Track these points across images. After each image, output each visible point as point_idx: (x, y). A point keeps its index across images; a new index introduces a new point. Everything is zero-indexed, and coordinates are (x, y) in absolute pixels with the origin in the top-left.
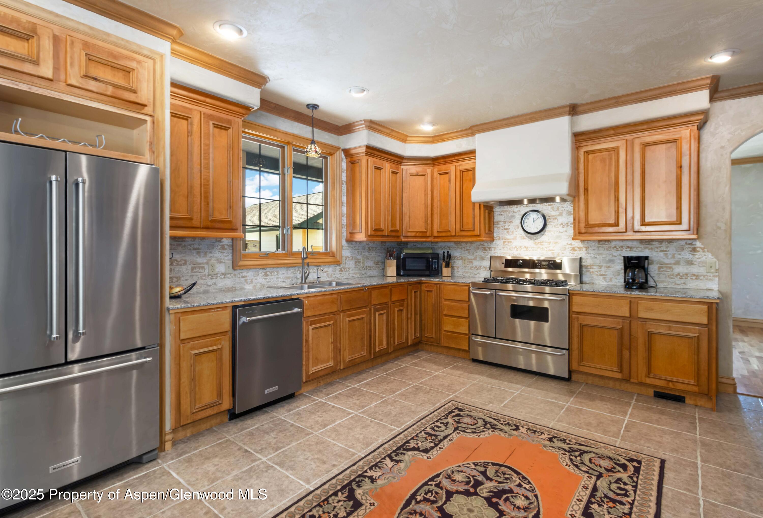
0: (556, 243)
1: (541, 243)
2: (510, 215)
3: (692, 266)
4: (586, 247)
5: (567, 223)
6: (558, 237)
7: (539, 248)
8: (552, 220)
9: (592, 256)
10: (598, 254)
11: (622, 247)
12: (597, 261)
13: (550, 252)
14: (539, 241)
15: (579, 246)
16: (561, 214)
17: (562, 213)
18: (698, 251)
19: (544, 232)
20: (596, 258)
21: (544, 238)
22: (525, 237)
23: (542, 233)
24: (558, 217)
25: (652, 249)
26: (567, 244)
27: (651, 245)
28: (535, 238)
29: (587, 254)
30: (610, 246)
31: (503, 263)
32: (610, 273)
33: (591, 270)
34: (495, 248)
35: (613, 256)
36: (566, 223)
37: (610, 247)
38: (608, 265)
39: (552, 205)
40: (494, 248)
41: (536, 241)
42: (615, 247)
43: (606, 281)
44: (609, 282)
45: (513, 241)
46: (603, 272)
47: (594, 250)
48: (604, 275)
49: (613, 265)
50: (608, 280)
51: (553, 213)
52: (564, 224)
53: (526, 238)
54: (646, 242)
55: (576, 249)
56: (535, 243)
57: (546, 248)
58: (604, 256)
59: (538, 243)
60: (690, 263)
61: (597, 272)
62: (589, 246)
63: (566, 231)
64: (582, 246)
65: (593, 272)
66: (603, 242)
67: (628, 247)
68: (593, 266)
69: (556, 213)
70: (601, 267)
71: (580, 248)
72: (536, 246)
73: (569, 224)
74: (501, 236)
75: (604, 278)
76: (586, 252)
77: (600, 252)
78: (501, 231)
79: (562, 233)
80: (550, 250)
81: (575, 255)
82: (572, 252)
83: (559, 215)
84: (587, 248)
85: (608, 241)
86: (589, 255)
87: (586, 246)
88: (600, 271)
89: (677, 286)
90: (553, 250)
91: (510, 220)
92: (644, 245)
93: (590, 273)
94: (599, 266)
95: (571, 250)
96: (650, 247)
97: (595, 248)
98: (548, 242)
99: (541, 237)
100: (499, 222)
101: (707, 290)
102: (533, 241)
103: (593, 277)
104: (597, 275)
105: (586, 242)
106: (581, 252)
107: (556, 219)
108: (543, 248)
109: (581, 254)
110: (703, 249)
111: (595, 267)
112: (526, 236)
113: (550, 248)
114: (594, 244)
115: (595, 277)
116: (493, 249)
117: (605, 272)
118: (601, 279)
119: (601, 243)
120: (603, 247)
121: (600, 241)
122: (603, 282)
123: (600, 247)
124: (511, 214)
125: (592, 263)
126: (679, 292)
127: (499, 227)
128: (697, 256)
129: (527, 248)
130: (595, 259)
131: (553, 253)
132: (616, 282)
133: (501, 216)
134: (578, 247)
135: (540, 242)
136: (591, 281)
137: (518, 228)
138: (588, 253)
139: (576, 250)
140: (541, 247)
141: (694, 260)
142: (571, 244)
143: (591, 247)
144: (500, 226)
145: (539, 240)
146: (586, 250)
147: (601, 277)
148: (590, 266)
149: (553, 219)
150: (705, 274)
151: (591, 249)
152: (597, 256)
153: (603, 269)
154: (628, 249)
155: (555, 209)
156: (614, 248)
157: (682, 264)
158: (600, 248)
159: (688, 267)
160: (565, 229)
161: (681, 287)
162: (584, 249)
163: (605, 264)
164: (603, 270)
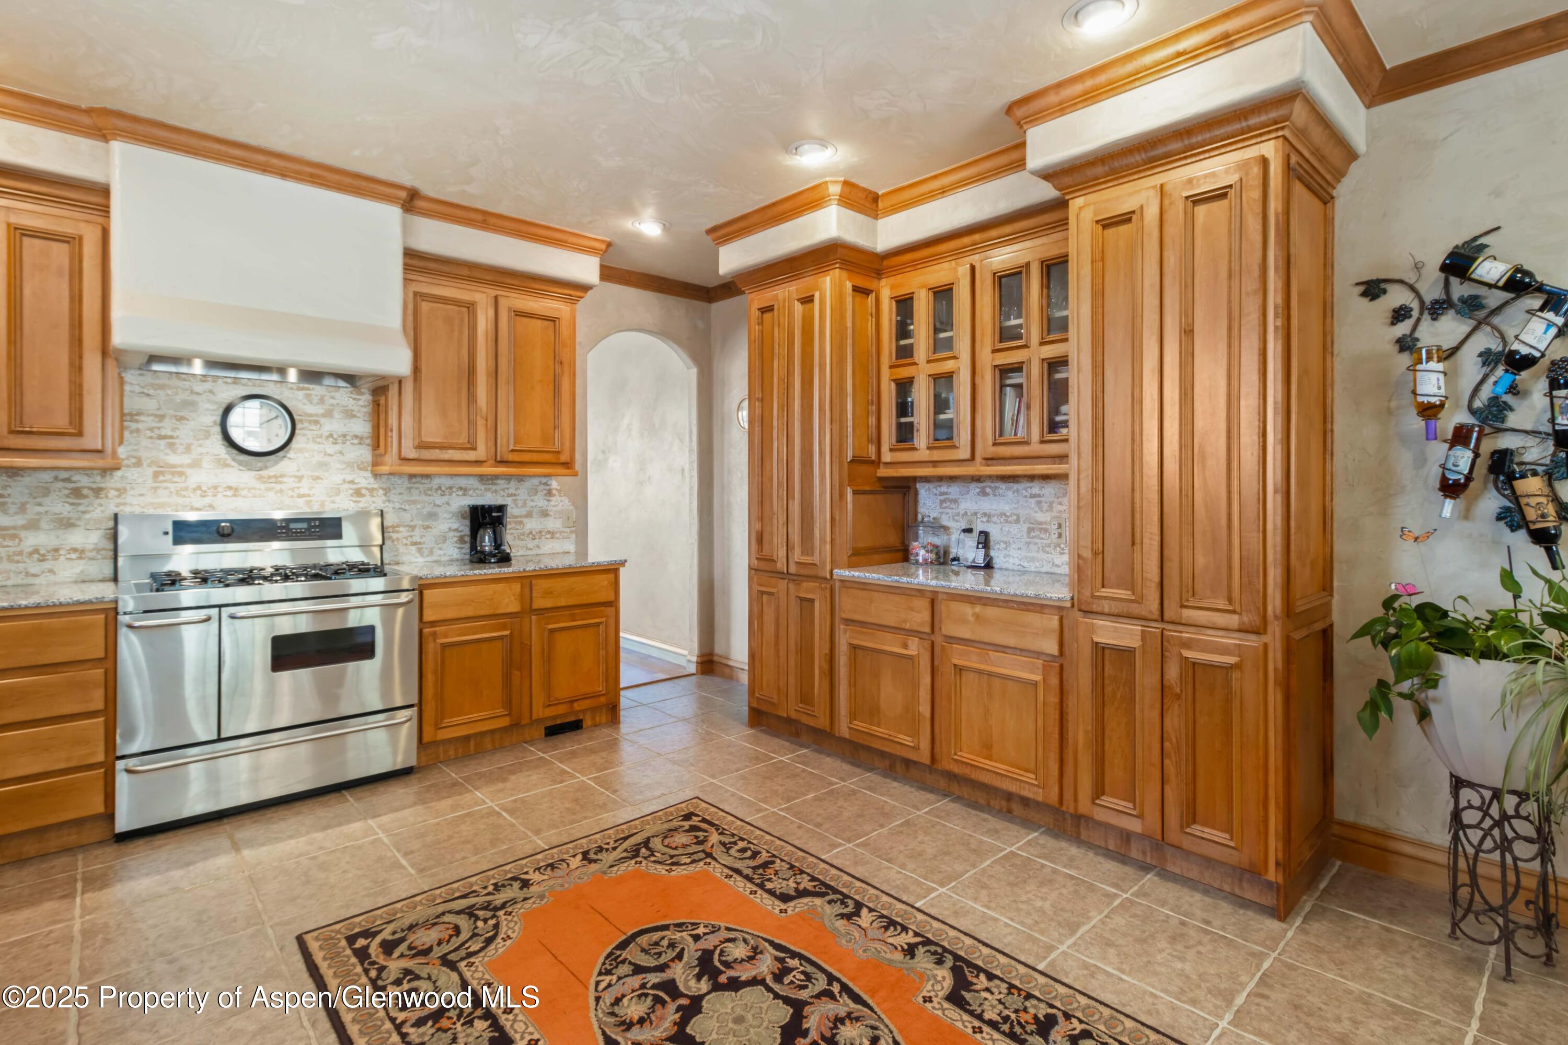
0: (318, 478)
1: (277, 479)
2: (178, 399)
3: (547, 519)
4: (384, 489)
5: (344, 436)
6: (323, 465)
7: (271, 489)
8: (306, 425)
9: (397, 505)
10: (407, 501)
11: (451, 488)
12: (407, 517)
13: (301, 501)
14: (272, 474)
15: (370, 487)
16: (328, 414)
17: (332, 411)
18: (554, 495)
19: (287, 452)
20: (405, 510)
21: (286, 465)
22: (230, 461)
23: (281, 454)
24: (322, 420)
25: (496, 491)
26: (344, 481)
27: (496, 484)
28: (259, 464)
29: (387, 504)
30: (429, 486)
31: (166, 533)
32: (429, 540)
33: (395, 536)
34: (121, 492)
35: (435, 505)
36: (340, 434)
37: (431, 489)
38: (427, 523)
39: (308, 389)
40: (117, 490)
41: (263, 473)
42: (440, 488)
43: (422, 555)
44: (428, 556)
45: (189, 471)
46: (417, 539)
47: (400, 494)
48: (420, 543)
49: (435, 523)
50: (426, 552)
51: (310, 409)
52: (335, 436)
53: (233, 463)
54: (488, 479)
55: (364, 491)
56: (260, 478)
57: (292, 489)
58: (419, 506)
59: (270, 477)
60: (545, 514)
61: (406, 538)
62: (392, 487)
63: (341, 453)
64: (376, 486)
65: (398, 539)
66: (419, 479)
67: (461, 488)
68: (398, 526)
69: (320, 410)
70: (413, 528)
71: (371, 490)
72: (263, 486)
73: (348, 438)
74: (143, 454)
75: (420, 550)
76: (384, 498)
77: (412, 498)
78: (145, 442)
79: (331, 455)
80: (300, 496)
81: (361, 505)
82: (354, 499)
83: (324, 415)
84: (387, 491)
85: (427, 476)
86: (391, 505)
87: (384, 486)
88: (411, 536)
89: (529, 553)
90: (309, 496)
91: (182, 414)
92: (484, 484)
93: (393, 541)
94: (410, 526)
95: (352, 495)
96: (494, 488)
97: (402, 491)
98: (296, 477)
99: (276, 463)
100: (138, 414)
101: (563, 553)
102: (253, 473)
103: (397, 550)
104: (406, 545)
105: (384, 478)
106: (374, 499)
107: (316, 422)
108: (281, 491)
109: (374, 502)
110: (559, 491)
111: (401, 529)
112: (234, 460)
113: (302, 491)
114: (400, 482)
115: (402, 549)
116: (113, 493)
117: (422, 537)
118: (413, 552)
119: (414, 480)
120: (417, 488)
121: (412, 476)
122: (417, 557)
123: (411, 488)
124: (182, 396)
125: (397, 520)
126: (531, 561)
127: (138, 431)
128: (552, 503)
129: (236, 490)
130: (403, 514)
131: (309, 503)
132: (440, 555)
133: (146, 399)
134: (367, 489)
135: (275, 477)
136: (395, 559)
137: (207, 435)
138: (389, 501)
139: (363, 496)
140: (278, 487)
141: (549, 508)
142: (352, 482)
143: (394, 488)
144: (140, 426)
145: (271, 472)
146: (385, 494)
147: (414, 548)
148: (393, 527)
149: (310, 422)
150: (562, 529)
151: (394, 491)
152: (407, 507)
153: (417, 533)
154: (460, 493)
155: (316, 400)
156: (437, 490)
157: (535, 515)
158: (413, 491)
159: (542, 519)
160: (338, 447)
161: (533, 552)
162: (381, 492)
163: (421, 523)
164: (417, 535)
